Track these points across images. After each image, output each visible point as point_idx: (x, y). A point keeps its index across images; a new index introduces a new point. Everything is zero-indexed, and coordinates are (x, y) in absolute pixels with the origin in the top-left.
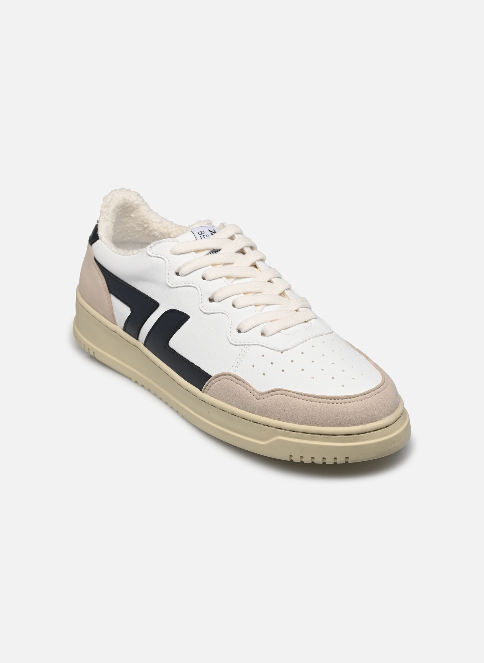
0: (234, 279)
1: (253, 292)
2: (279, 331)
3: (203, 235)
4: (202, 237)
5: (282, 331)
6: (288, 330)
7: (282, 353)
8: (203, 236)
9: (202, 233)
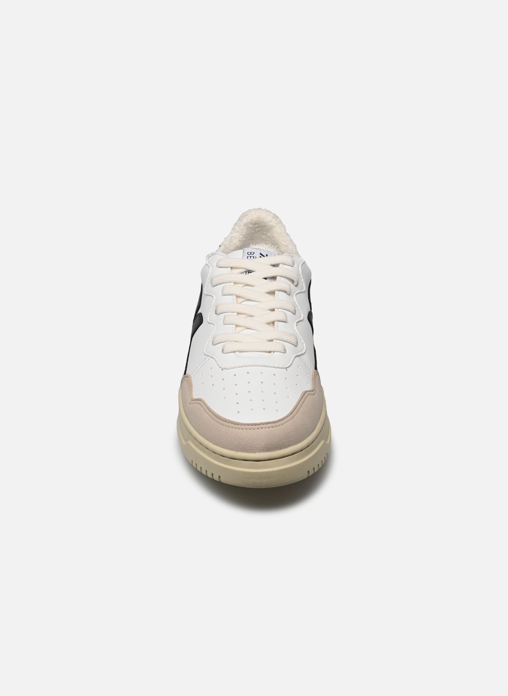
0: (244, 300)
1: (247, 315)
2: (234, 352)
3: (251, 255)
4: (249, 257)
5: (237, 352)
6: (242, 353)
7: (222, 370)
8: (251, 257)
9: (251, 254)
